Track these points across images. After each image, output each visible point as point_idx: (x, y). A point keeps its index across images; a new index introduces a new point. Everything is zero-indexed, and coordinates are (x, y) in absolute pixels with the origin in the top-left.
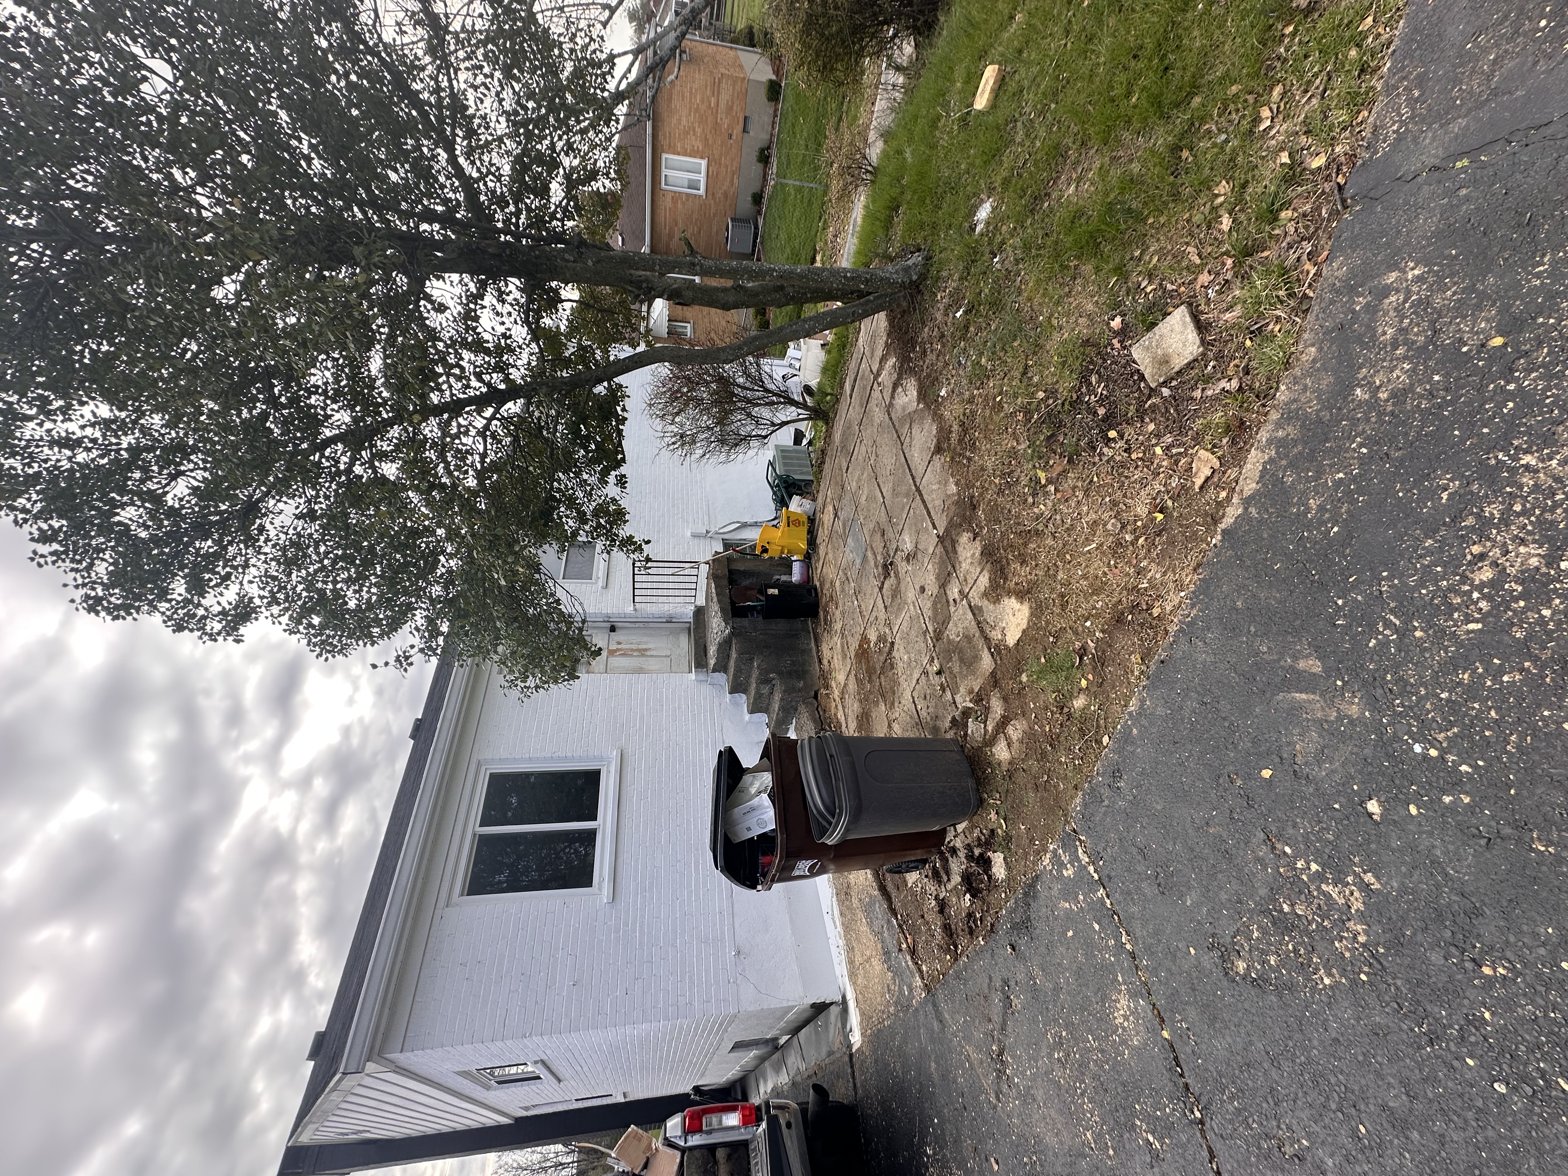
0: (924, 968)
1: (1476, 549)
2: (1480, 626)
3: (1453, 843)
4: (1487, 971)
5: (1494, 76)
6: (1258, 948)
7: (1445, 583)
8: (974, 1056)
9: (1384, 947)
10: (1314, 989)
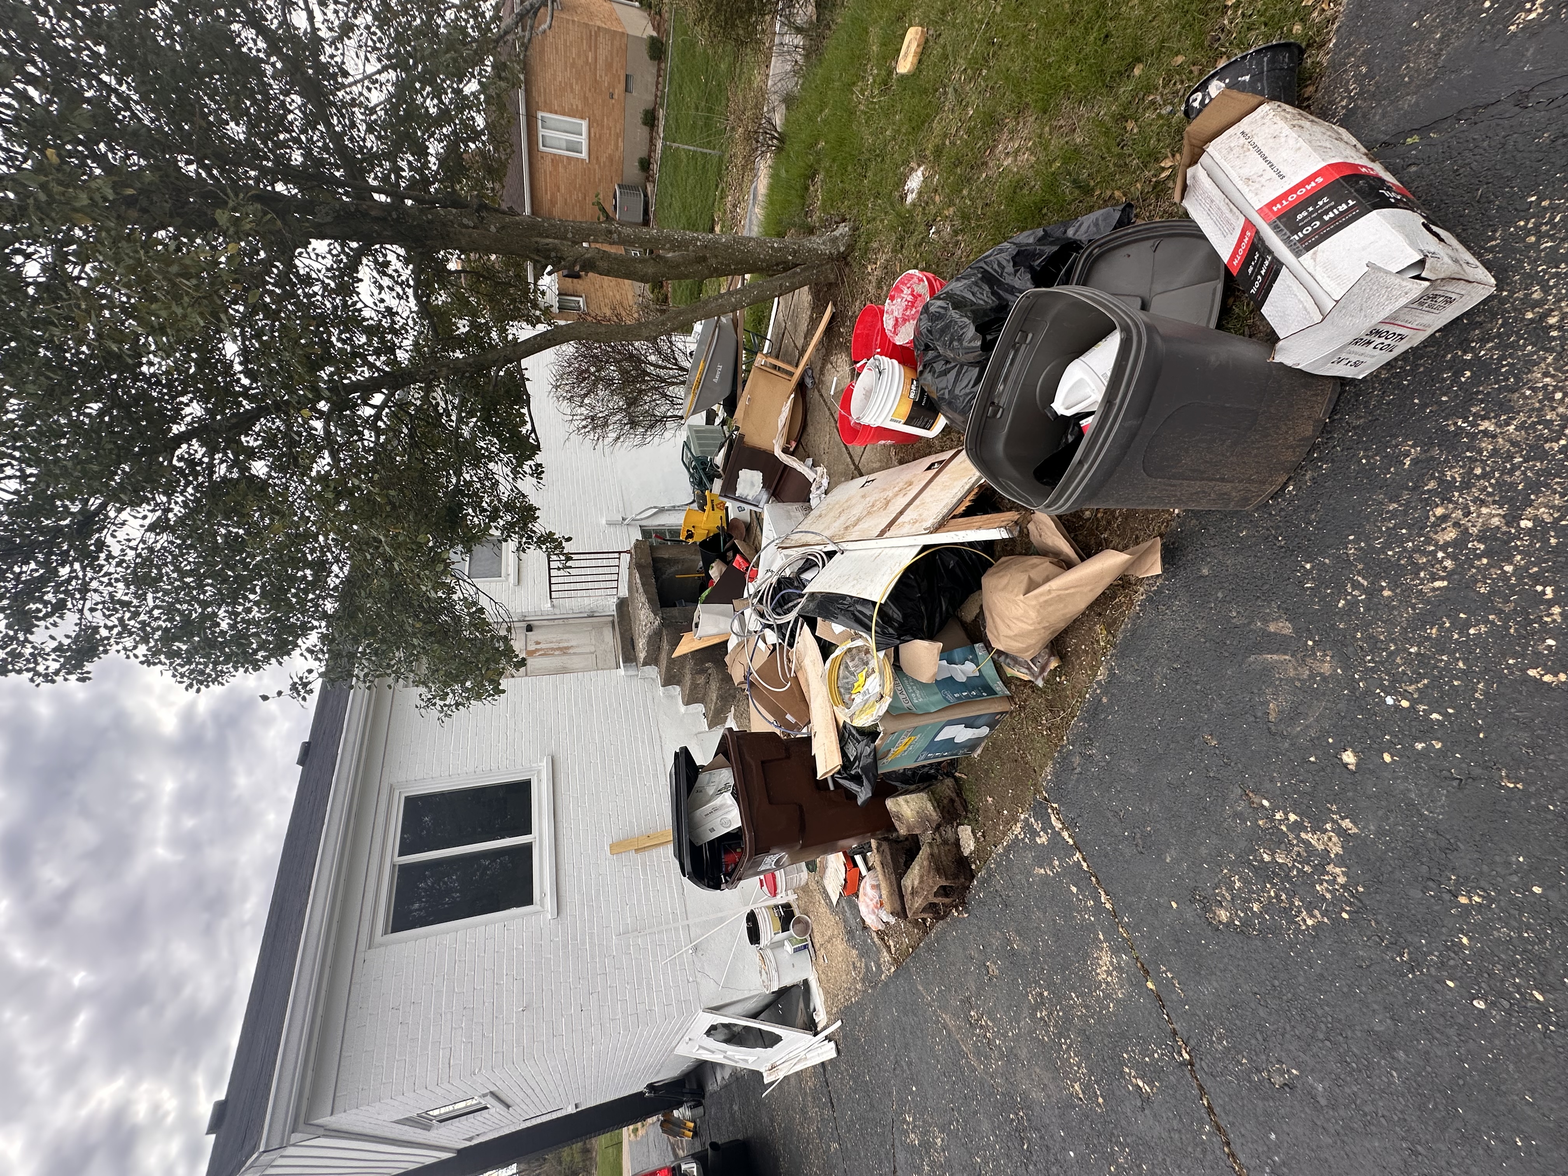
0: (891, 943)
1: (1439, 511)
2: (1445, 583)
3: (1426, 786)
4: (1463, 900)
5: (1440, 55)
6: (1241, 897)
7: (1410, 544)
8: (951, 1023)
9: (1363, 887)
10: (1298, 930)
